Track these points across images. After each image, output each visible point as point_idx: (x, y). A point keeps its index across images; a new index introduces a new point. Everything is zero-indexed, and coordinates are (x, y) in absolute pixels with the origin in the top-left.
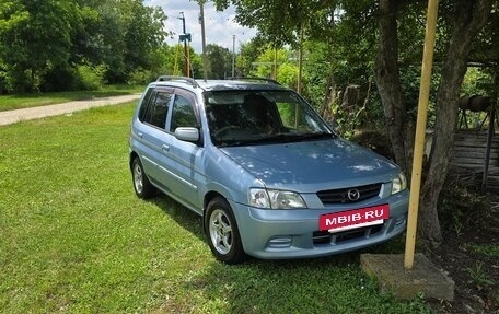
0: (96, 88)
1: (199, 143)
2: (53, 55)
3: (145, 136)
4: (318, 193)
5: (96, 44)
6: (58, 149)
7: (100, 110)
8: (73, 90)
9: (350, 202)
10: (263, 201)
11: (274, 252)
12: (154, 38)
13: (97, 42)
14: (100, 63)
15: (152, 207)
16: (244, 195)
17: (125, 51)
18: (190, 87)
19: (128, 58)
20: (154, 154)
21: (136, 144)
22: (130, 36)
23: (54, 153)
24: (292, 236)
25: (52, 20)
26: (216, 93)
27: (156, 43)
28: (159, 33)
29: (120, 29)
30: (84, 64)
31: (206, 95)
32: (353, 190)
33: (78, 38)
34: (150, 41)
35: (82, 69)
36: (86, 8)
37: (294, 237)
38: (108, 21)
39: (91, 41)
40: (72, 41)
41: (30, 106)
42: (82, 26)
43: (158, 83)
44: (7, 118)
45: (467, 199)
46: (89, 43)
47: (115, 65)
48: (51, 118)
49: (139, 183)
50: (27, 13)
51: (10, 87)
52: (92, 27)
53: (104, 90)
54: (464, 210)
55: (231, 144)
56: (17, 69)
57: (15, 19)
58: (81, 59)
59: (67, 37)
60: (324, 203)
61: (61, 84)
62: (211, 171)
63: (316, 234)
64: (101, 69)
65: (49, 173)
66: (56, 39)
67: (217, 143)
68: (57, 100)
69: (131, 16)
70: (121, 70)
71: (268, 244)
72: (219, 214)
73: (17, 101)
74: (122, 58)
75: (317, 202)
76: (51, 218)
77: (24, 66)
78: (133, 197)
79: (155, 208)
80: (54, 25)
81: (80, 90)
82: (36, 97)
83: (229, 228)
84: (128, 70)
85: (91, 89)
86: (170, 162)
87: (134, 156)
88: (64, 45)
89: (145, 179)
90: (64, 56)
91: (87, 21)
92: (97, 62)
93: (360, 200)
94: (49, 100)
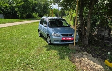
0: (36, 18)
1: (47, 27)
2: (28, 11)
3: (40, 26)
4: (62, 34)
5: (37, 9)
6: (28, 29)
7: (36, 22)
8: (32, 18)
9: (67, 36)
10: (54, 35)
11: (55, 43)
12: (49, 7)
13: (37, 8)
14: (37, 13)
15: (41, 38)
16: (51, 34)
17: (43, 10)
18: (47, 18)
19: (43, 11)
20: (41, 29)
21: (39, 28)
22: (44, 7)
23: (27, 30)
24: (57, 40)
25: (28, 4)
26: (50, 19)
27: (49, 8)
28: (50, 6)
29: (42, 5)
30: (34, 13)
31: (49, 20)
32: (67, 34)
33: (33, 7)
34: (48, 8)
35: (34, 14)
36: (35, 1)
37: (58, 41)
38: (39, 4)
39: (36, 8)
40: (32, 8)
41: (23, 21)
42: (34, 5)
43: (43, 17)
44: (19, 23)
45: (96, 39)
46: (35, 8)
47: (40, 13)
48: (27, 24)
49: (39, 34)
50: (23, 2)
51: (20, 17)
52: (36, 5)
53: (38, 18)
54: (95, 41)
55: (51, 27)
56: (21, 14)
57: (21, 3)
58: (33, 12)
59: (31, 7)
60: (63, 36)
61: (30, 17)
62: (48, 31)
63: (61, 40)
64: (38, 14)
65: (26, 33)
66: (29, 7)
67: (49, 27)
68: (28, 20)
69: (44, 3)
70: (42, 14)
71: (54, 41)
72: (49, 37)
73: (21, 20)
74: (42, 11)
75: (61, 36)
76: (25, 39)
77: (22, 13)
78: (39, 36)
79: (42, 38)
80: (29, 5)
81: (33, 18)
82: (24, 19)
83: (50, 40)
84: (43, 14)
85: (35, 18)
86: (43, 30)
87: (39, 29)
88: (30, 9)
89: (40, 33)
90: (30, 11)
91: (35, 4)
92: (37, 12)
93: (68, 36)
94: (27, 20)
